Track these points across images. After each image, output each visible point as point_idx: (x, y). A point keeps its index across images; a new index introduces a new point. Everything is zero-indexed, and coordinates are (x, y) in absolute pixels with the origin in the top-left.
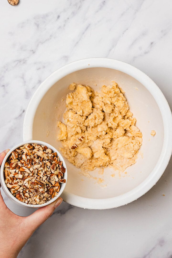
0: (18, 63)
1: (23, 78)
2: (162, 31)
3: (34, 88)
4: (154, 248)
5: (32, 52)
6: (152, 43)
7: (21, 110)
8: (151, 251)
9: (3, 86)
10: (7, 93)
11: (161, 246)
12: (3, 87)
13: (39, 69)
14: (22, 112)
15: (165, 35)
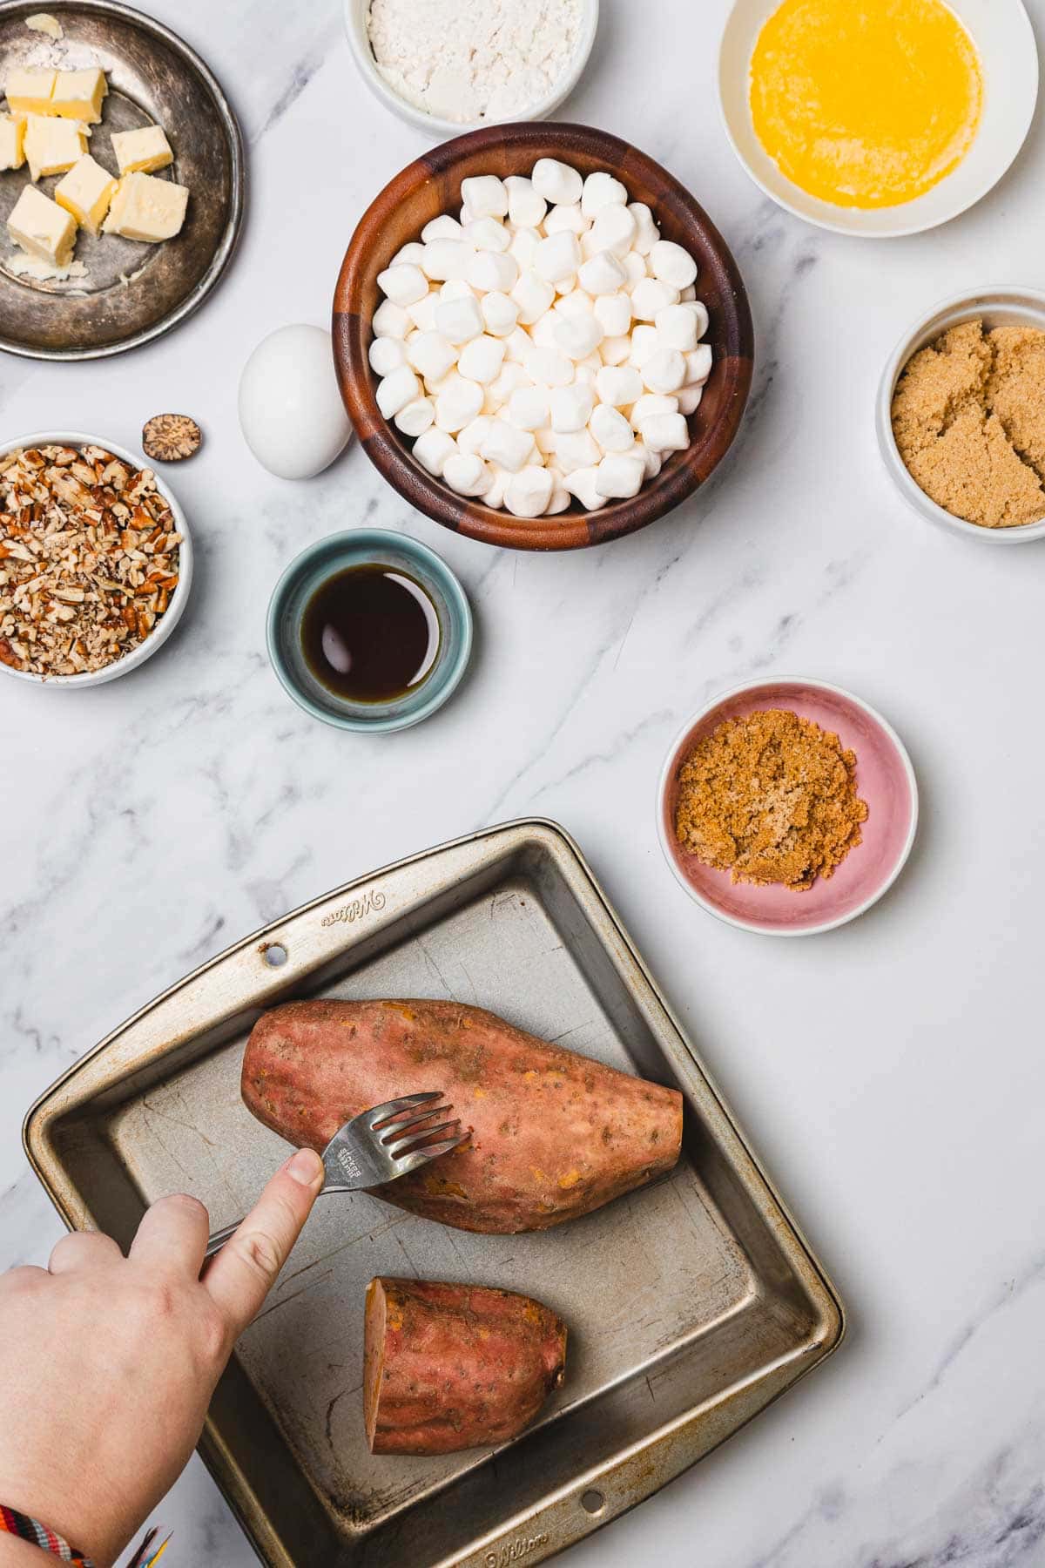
0: (192, 711)
1: (214, 775)
2: (830, 569)
3: (264, 820)
4: (797, 1529)
5: (256, 660)
6: (786, 621)
7: (208, 919)
8: (784, 1542)
9: (129, 812)
10: (145, 841)
11: (831, 1517)
12: (129, 817)
13: (283, 737)
14: (213, 924)
15: (843, 582)
